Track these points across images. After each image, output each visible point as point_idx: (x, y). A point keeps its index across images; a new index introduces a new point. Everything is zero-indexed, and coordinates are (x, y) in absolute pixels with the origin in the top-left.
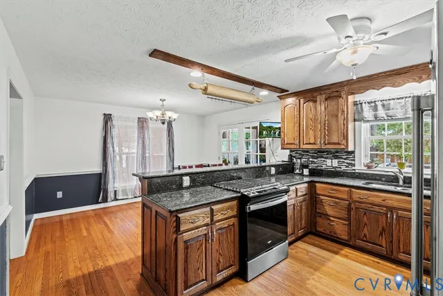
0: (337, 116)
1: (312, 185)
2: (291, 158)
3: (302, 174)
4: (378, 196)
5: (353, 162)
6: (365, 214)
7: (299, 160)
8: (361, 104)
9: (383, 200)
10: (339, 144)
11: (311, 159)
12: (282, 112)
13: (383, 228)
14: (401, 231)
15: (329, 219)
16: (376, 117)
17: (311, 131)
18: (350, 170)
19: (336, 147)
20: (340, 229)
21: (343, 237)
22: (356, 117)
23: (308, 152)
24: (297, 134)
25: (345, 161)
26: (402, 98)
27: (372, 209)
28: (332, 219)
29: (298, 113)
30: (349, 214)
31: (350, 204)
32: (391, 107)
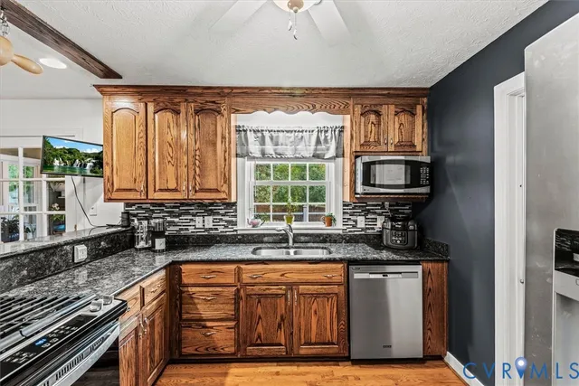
0: (214, 144)
1: (173, 270)
2: (128, 219)
3: (151, 249)
4: (275, 271)
5: (234, 219)
6: (259, 302)
7: (145, 223)
8: (245, 131)
9: (282, 275)
10: (217, 191)
11: (169, 219)
12: (105, 121)
13: (282, 317)
14: (302, 314)
15: (205, 327)
16: (263, 153)
17: (169, 167)
18: (229, 231)
19: (214, 196)
20: (223, 337)
21: (227, 350)
22: (239, 152)
23: (162, 205)
24: (141, 170)
25: (224, 218)
26: (292, 132)
27: (268, 292)
28: (209, 324)
29: (143, 128)
30: (237, 309)
31: (238, 290)
32: (281, 141)
